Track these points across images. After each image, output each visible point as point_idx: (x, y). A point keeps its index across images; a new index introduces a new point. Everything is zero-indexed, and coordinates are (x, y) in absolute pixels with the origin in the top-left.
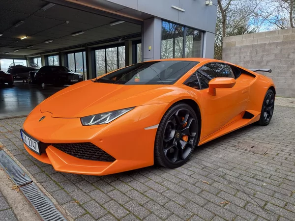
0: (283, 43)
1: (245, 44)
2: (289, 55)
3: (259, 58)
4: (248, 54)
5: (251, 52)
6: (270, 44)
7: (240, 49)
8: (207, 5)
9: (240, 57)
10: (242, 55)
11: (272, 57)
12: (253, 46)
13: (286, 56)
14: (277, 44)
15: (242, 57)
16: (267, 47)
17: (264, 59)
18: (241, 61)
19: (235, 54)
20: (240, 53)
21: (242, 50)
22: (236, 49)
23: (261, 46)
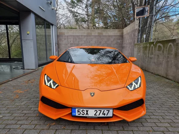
0: (87, 36)
1: (70, 34)
2: (90, 42)
3: (77, 42)
4: (72, 40)
5: (73, 39)
6: (82, 36)
7: (68, 37)
8: (53, 9)
9: (68, 41)
10: (69, 40)
11: (83, 42)
12: (74, 36)
13: (89, 42)
14: (85, 36)
15: (69, 41)
16: (80, 37)
17: (80, 43)
18: (68, 43)
19: (65, 39)
20: (68, 39)
21: (69, 37)
22: (65, 36)
23: (78, 36)
